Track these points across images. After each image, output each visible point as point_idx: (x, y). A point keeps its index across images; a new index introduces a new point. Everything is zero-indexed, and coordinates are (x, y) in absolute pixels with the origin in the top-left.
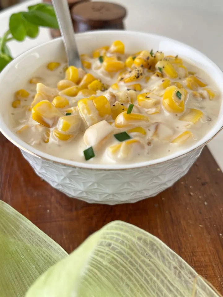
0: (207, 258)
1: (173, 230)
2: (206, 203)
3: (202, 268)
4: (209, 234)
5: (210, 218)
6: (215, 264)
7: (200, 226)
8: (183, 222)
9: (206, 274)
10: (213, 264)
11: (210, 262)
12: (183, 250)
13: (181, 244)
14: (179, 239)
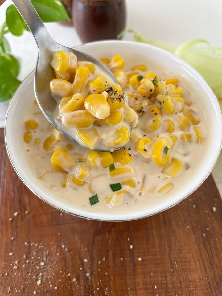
0: (191, 255)
1: (165, 231)
2: (194, 206)
3: (186, 263)
4: (195, 234)
5: (196, 220)
6: (197, 260)
7: (188, 227)
8: (174, 224)
9: (189, 268)
10: (196, 260)
11: (194, 258)
12: (172, 248)
13: (171, 243)
14: (170, 239)
